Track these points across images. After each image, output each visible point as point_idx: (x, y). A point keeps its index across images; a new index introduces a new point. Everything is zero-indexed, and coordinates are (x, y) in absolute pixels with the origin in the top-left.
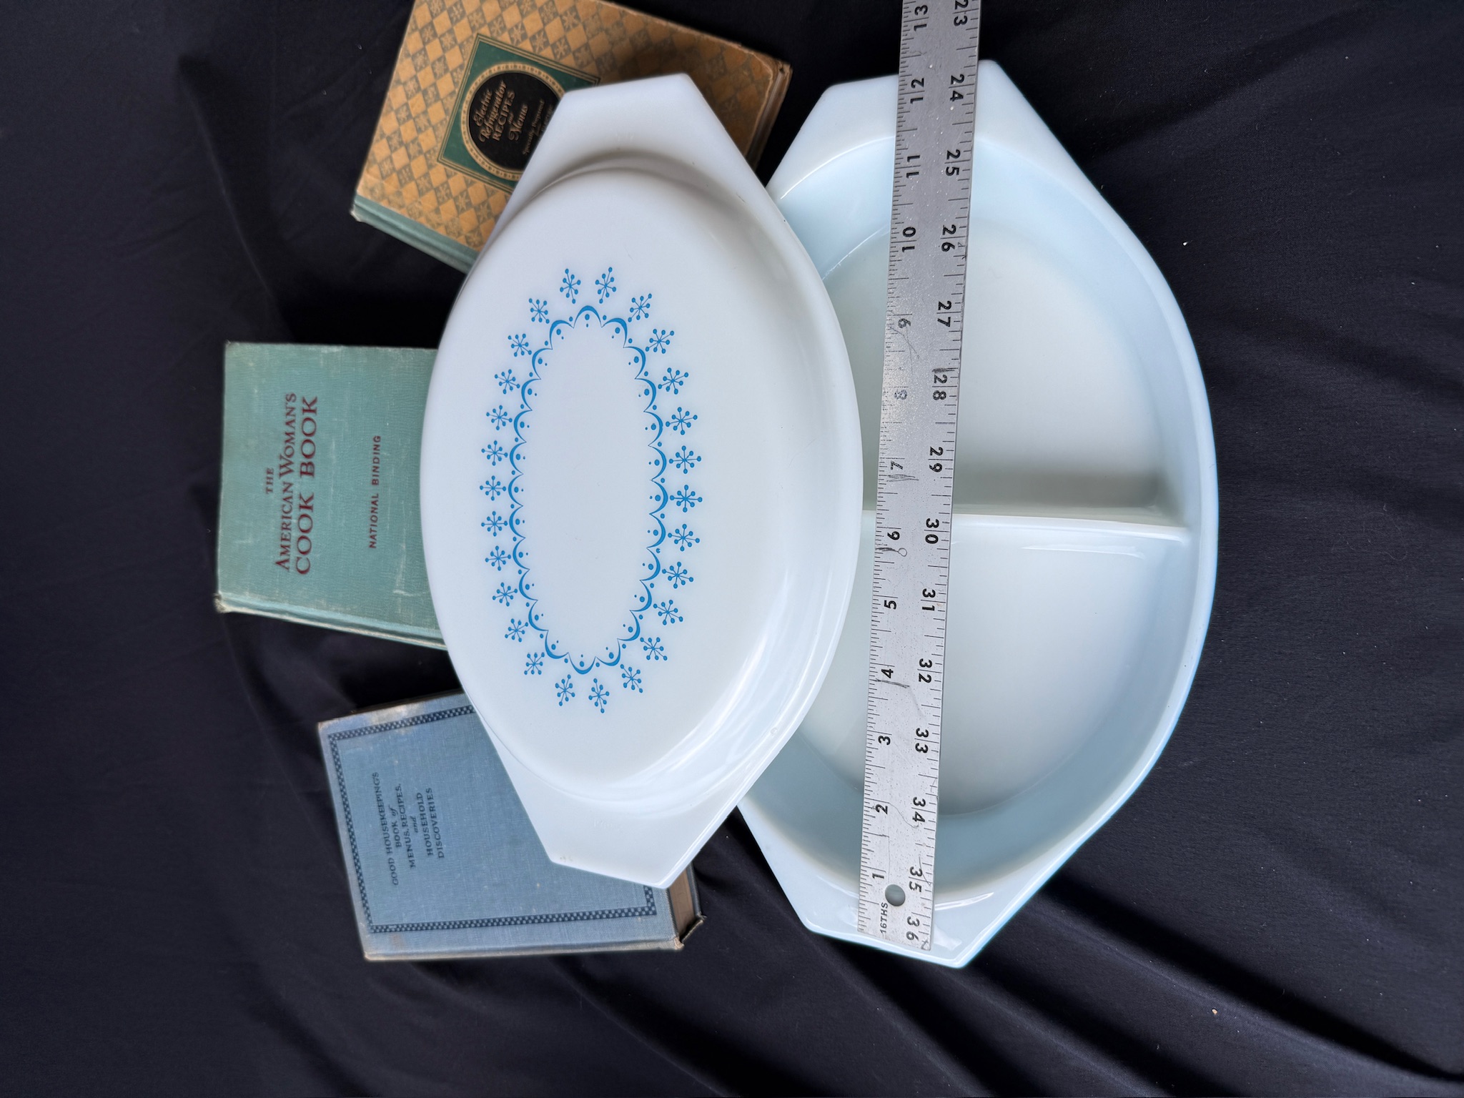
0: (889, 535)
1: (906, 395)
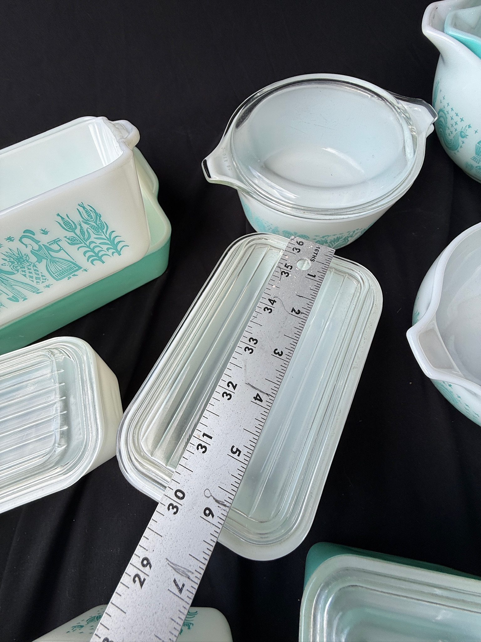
0: (213, 516)
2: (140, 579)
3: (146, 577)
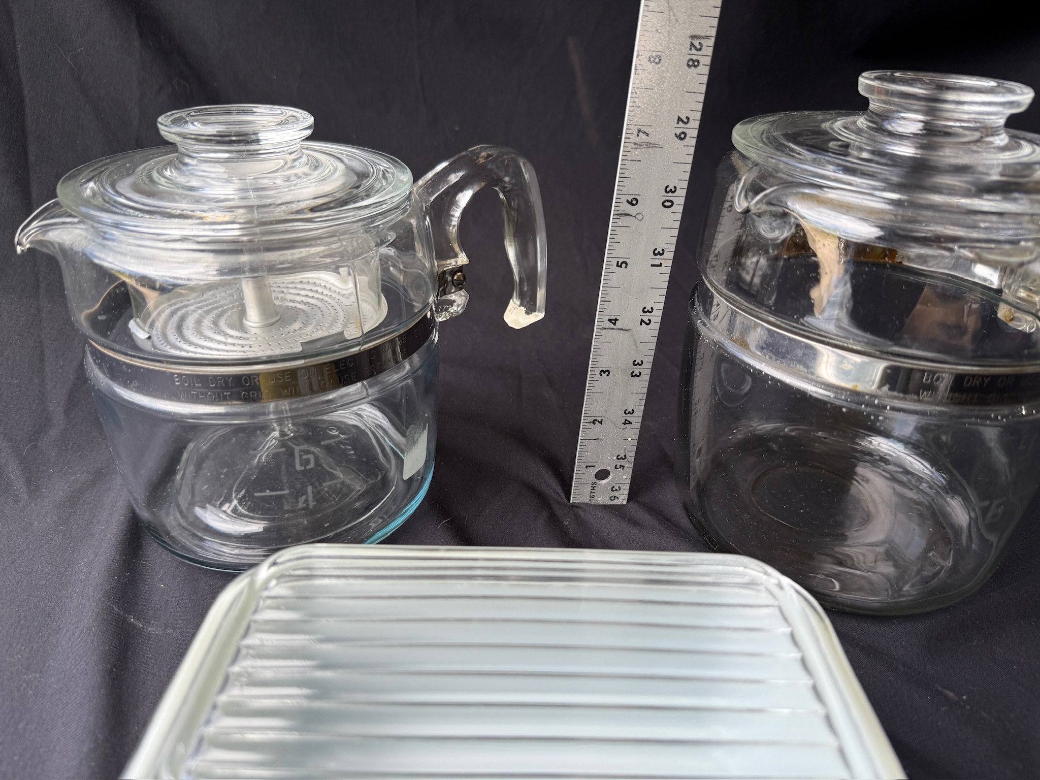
0: (627, 201)
1: (660, 60)
2: (683, 122)
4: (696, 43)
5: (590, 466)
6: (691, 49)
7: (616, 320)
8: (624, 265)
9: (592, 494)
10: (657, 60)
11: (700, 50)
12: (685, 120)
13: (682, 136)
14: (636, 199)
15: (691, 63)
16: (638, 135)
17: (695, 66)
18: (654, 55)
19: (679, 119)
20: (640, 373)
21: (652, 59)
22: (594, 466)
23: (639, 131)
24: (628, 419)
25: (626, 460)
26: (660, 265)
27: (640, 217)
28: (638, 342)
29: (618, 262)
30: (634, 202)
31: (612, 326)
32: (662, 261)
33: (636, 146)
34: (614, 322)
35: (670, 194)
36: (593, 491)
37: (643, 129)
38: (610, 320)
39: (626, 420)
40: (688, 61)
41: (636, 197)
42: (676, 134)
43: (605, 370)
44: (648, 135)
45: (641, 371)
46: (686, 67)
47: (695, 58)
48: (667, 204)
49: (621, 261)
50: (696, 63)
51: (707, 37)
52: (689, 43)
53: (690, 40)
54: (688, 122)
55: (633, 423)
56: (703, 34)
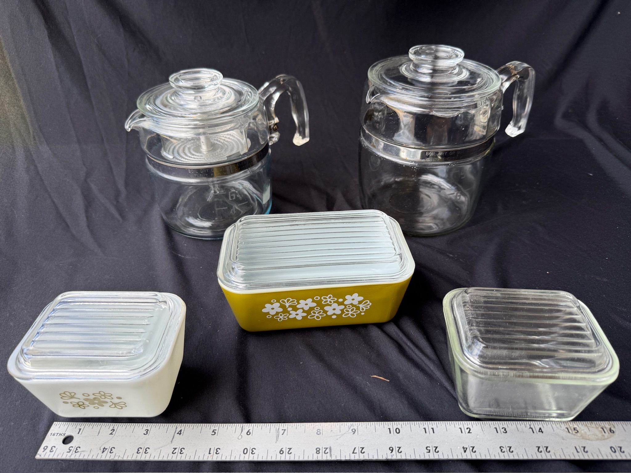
0: (249, 430)
2: (289, 451)
3: (287, 448)
4: (328, 450)
5: (80, 431)
6: (325, 448)
7: (180, 434)
8: (214, 433)
9: (56, 434)
10: (319, 433)
11: (325, 453)
12: (290, 452)
13: (282, 452)
14: (250, 434)
15: (318, 449)
16: (282, 430)
17: (316, 452)
18: (321, 431)
19: (290, 449)
20: (140, 453)
21: (319, 431)
22: (78, 433)
23: (285, 430)
24: (107, 450)
25: (74, 452)
26: (210, 453)
27: (240, 437)
28: (162, 449)
29: (216, 430)
30: (248, 433)
31: (177, 432)
32: (212, 454)
33: (277, 429)
34: (179, 433)
35: (251, 451)
36: (58, 434)
37: (286, 431)
38: (181, 431)
39: (106, 449)
40: (319, 448)
41: (251, 434)
42: (282, 449)
43: (148, 432)
44: (282, 434)
45: (141, 454)
46: (316, 448)
47: (321, 451)
48: (245, 451)
49: (216, 432)
50: (318, 452)
51: (331, 455)
52: (327, 447)
53: (329, 447)
54: (289, 454)
55: (102, 454)
56: (332, 453)
